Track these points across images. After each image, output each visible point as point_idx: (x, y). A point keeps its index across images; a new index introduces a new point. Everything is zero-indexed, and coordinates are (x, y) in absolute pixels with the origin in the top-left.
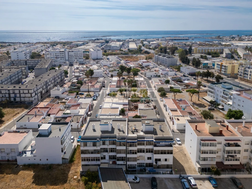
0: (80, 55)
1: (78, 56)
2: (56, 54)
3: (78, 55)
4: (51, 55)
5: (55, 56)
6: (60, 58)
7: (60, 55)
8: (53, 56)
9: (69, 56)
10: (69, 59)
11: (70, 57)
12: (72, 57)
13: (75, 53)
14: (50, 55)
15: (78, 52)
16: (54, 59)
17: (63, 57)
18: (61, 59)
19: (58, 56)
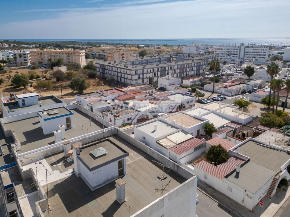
0: (261, 53)
1: (259, 54)
2: (228, 49)
3: (258, 52)
4: (222, 50)
5: (227, 52)
6: (232, 55)
7: (232, 51)
8: (224, 51)
9: (246, 53)
10: (244, 57)
11: (246, 55)
12: (249, 55)
13: (255, 50)
14: (220, 50)
15: (260, 49)
16: (225, 56)
17: (236, 54)
18: (233, 57)
19: (229, 53)
